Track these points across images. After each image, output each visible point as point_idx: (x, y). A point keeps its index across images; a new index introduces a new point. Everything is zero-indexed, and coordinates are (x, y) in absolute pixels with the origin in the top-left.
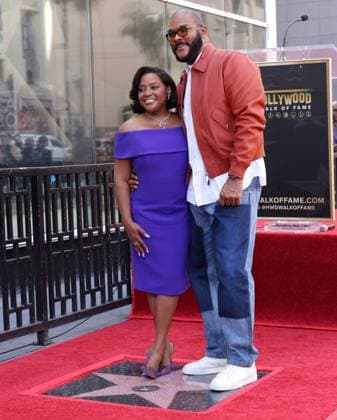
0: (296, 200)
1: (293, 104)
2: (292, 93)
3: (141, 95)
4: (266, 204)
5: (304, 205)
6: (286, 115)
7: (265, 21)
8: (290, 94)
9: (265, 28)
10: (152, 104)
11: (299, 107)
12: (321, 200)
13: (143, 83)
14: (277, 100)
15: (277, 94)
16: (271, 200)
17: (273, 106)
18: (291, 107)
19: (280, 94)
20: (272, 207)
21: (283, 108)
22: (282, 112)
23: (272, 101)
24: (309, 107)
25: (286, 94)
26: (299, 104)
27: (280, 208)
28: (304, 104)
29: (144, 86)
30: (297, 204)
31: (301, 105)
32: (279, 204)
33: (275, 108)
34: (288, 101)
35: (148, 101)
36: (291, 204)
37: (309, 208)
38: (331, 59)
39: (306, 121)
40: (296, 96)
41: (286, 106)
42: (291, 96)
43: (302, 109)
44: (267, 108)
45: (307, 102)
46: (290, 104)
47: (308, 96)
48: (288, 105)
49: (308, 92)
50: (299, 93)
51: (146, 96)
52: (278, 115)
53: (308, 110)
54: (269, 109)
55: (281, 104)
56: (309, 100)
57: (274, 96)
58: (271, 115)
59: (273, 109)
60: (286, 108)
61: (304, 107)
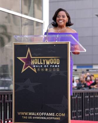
0: (51, 114)
2: (50, 59)
3: (57, 19)
4: (35, 116)
5: (54, 117)
6: (47, 70)
7: (42, 19)
8: (49, 59)
10: (62, 23)
11: (53, 66)
12: (64, 115)
13: (59, 14)
14: (42, 62)
15: (42, 59)
16: (37, 114)
20: (38, 118)
21: (45, 66)
22: (45, 68)
25: (47, 59)
27: (42, 118)
28: (56, 64)
29: (59, 15)
30: (51, 116)
31: (54, 65)
32: (41, 116)
33: (41, 66)
34: (48, 63)
35: (60, 22)
36: (48, 116)
37: (57, 118)
38: (70, 42)
39: (56, 73)
40: (52, 60)
41: (47, 65)
42: (49, 60)
43: (54, 67)
44: (37, 66)
45: (57, 64)
46: (49, 64)
47: (58, 61)
48: (48, 65)
49: (58, 59)
50: (53, 59)
51: (60, 19)
52: (42, 70)
53: (57, 67)
54: (38, 66)
55: (44, 64)
56: (58, 63)
57: (41, 60)
58: (39, 70)
59: (40, 66)
60: (47, 66)
61: (56, 66)
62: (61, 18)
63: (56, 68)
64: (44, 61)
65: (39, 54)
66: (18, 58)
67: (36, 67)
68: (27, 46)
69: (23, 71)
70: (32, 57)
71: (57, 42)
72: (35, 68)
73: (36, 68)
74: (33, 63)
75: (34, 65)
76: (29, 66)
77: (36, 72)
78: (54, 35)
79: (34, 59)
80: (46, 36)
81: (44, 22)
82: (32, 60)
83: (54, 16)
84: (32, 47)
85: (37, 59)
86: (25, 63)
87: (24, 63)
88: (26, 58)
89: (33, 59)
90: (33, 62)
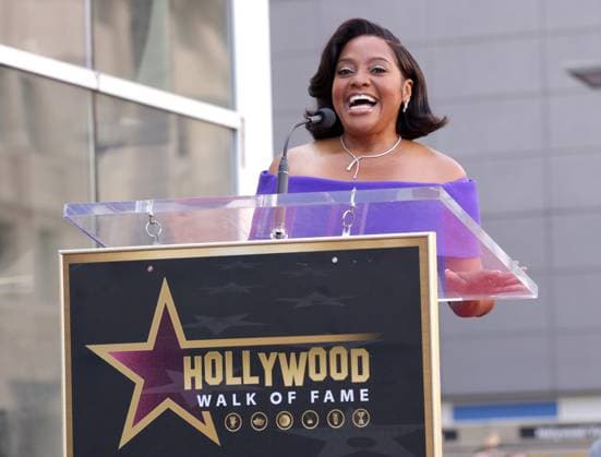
1: (309, 384)
2: (306, 348)
6: (286, 421)
7: (229, 103)
8: (299, 349)
9: (234, 130)
11: (329, 396)
14: (257, 370)
15: (254, 350)
17: (241, 391)
18: (303, 392)
19: (268, 350)
21: (275, 398)
22: (273, 412)
23: (238, 373)
24: (363, 395)
28: (347, 384)
31: (336, 387)
33: (250, 399)
34: (293, 375)
38: (432, 237)
39: (350, 442)
40: (318, 359)
41: (284, 391)
42: (303, 356)
43: (338, 404)
44: (221, 400)
45: (356, 379)
46: (299, 382)
47: (360, 358)
48: (293, 388)
49: (358, 345)
50: (328, 347)
51: (354, 86)
52: (258, 422)
53: (357, 403)
54: (229, 400)
55: (269, 382)
56: (360, 372)
57: (246, 356)
58: (233, 422)
59: (239, 399)
60: (286, 397)
61: (347, 396)
62: (362, 77)
63: (346, 406)
64: (268, 366)
66: (92, 348)
67: (213, 408)
68: (150, 269)
69: (128, 432)
70: (184, 343)
71: (346, 235)
72: (206, 415)
74: (193, 380)
75: (201, 393)
76: (168, 404)
77: (216, 440)
79: (202, 352)
80: (274, 204)
81: (242, 120)
82: (187, 359)
83: (321, 69)
85: (222, 350)
86: (139, 382)
87: (133, 384)
88: (149, 345)
89: (193, 353)
90: (197, 373)
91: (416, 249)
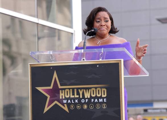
1: (91, 97)
2: (91, 88)
6: (85, 107)
7: (71, 27)
9: (72, 34)
11: (96, 100)
14: (78, 94)
15: (78, 89)
17: (74, 99)
19: (81, 89)
21: (83, 101)
22: (82, 104)
23: (73, 94)
24: (105, 100)
25: (86, 89)
26: (96, 97)
28: (101, 97)
33: (76, 101)
34: (87, 95)
38: (122, 60)
39: (102, 112)
40: (93, 91)
41: (85, 99)
42: (90, 90)
43: (99, 102)
44: (69, 101)
45: (103, 96)
46: (89, 97)
47: (104, 91)
48: (87, 98)
49: (104, 88)
50: (96, 88)
52: (78, 107)
53: (103, 102)
54: (71, 101)
55: (81, 97)
56: (104, 94)
57: (75, 90)
58: (72, 107)
59: (74, 101)
60: (87, 100)
61: (101, 100)
63: (101, 103)
64: (81, 93)
65: (73, 81)
66: (37, 88)
67: (67, 103)
68: (51, 68)
69: (46, 109)
70: (60, 87)
71: (101, 60)
72: (65, 105)
73: (69, 105)
74: (62, 96)
75: (64, 99)
76: (56, 102)
77: (68, 111)
78: (96, 49)
79: (64, 89)
80: (82, 52)
81: (74, 31)
82: (61, 91)
84: (60, 69)
85: (69, 89)
86: (49, 97)
87: (47, 97)
88: (51, 87)
89: (62, 89)
90: (63, 94)
91: (118, 63)
